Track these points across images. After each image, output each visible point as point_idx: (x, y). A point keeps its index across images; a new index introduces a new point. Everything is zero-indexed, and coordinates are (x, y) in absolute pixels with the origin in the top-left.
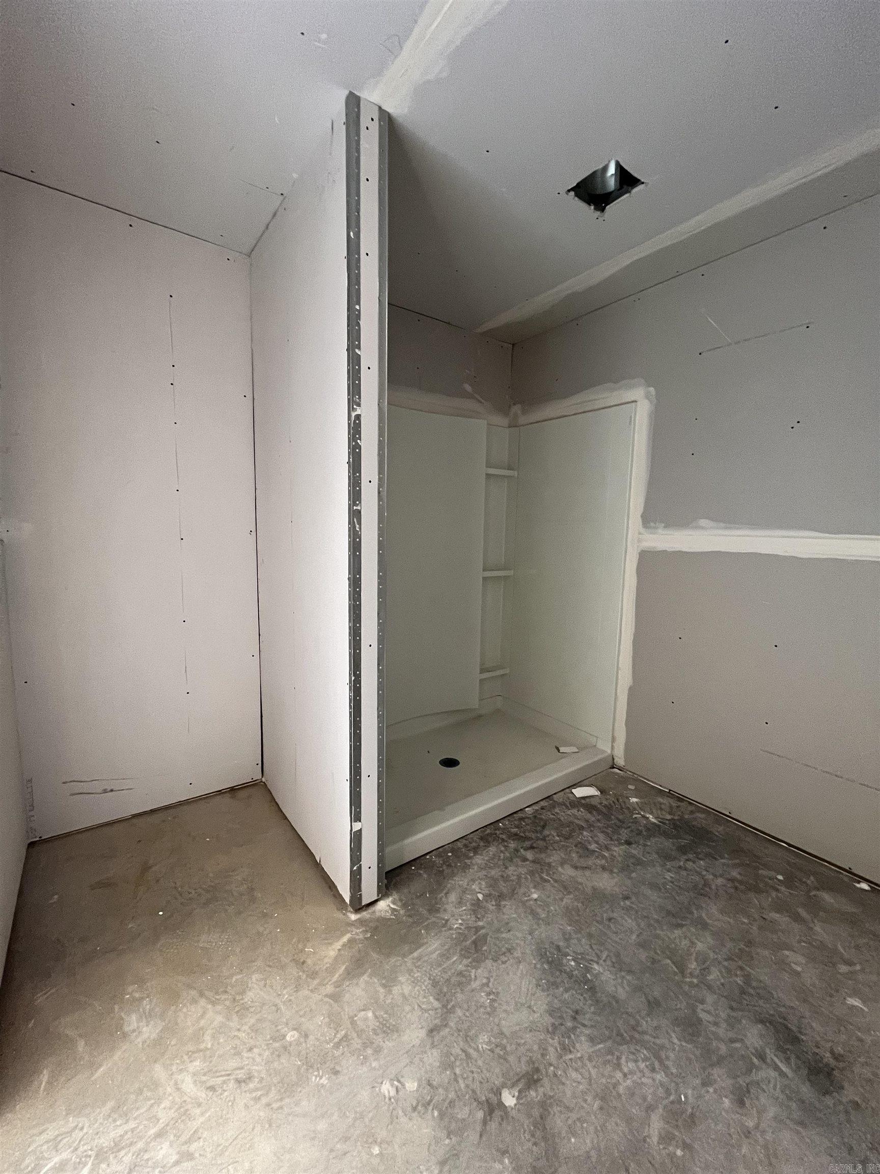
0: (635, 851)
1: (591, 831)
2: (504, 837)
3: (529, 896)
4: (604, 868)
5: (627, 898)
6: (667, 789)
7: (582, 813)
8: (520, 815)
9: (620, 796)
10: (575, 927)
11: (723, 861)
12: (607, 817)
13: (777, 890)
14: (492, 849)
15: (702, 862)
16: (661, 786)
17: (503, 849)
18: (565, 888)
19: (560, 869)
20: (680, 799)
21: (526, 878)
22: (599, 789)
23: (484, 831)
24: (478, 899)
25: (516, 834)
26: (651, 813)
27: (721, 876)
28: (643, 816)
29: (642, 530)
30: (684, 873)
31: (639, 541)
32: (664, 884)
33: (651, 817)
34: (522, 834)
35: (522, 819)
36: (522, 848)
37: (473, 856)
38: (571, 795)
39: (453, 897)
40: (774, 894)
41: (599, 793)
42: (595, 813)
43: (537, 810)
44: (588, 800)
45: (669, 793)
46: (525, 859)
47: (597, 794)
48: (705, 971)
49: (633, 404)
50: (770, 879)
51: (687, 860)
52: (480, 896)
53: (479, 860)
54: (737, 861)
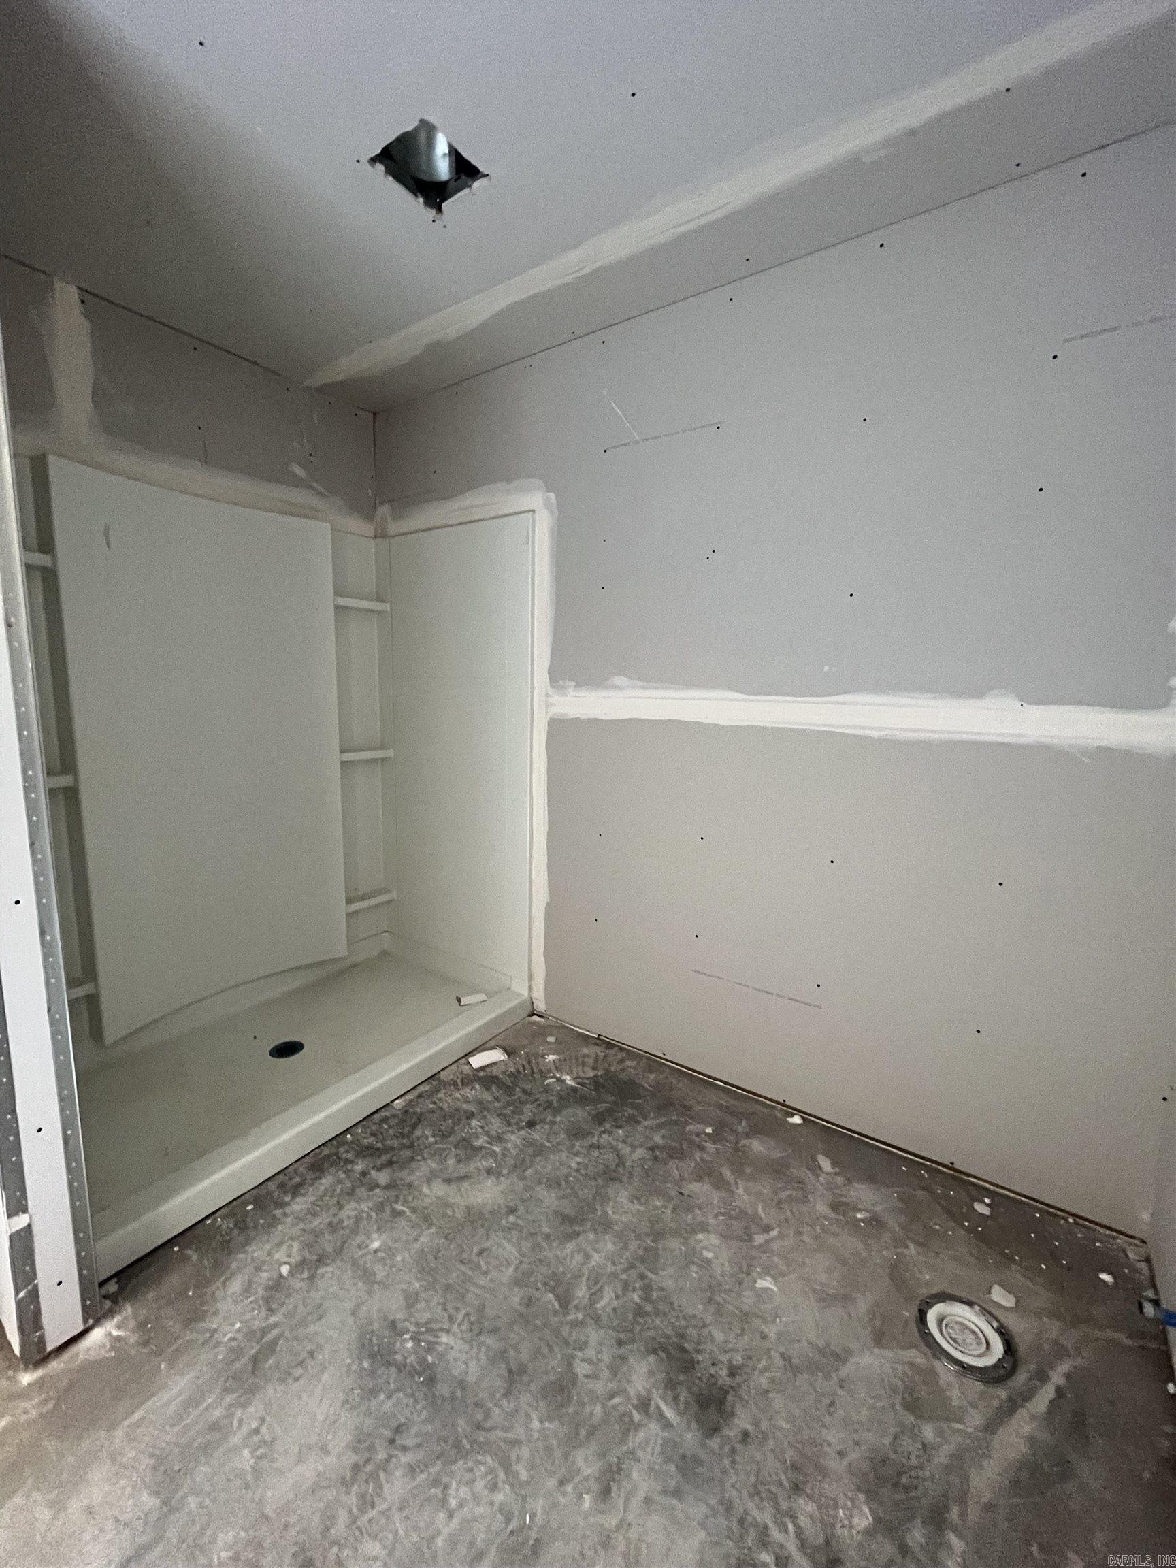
0: (537, 1135)
1: (484, 1117)
2: (350, 1156)
3: (367, 1247)
4: (489, 1172)
5: (512, 1211)
6: (595, 1034)
7: (475, 1092)
8: (384, 1114)
9: (533, 1054)
10: (425, 1281)
11: (646, 1123)
12: (509, 1090)
13: (702, 1149)
14: (326, 1181)
15: (621, 1132)
16: (589, 1031)
17: (343, 1176)
18: (426, 1219)
19: (425, 1190)
20: (610, 1045)
21: (370, 1217)
22: (506, 1051)
23: (319, 1154)
24: (281, 1276)
25: (370, 1147)
26: (570, 1073)
27: (641, 1146)
28: (559, 1080)
29: (551, 691)
30: (596, 1153)
31: (548, 706)
32: (567, 1176)
33: (568, 1078)
34: (379, 1145)
35: (385, 1120)
36: (373, 1168)
37: (291, 1201)
38: (467, 1067)
39: (236, 1286)
40: (698, 1155)
41: (506, 1056)
42: (494, 1088)
43: (411, 1101)
44: (488, 1070)
45: (598, 1038)
46: (374, 1186)
47: (502, 1058)
48: (595, 1296)
49: (530, 515)
50: (697, 1135)
51: (602, 1132)
52: (285, 1270)
53: (298, 1205)
54: (663, 1120)
